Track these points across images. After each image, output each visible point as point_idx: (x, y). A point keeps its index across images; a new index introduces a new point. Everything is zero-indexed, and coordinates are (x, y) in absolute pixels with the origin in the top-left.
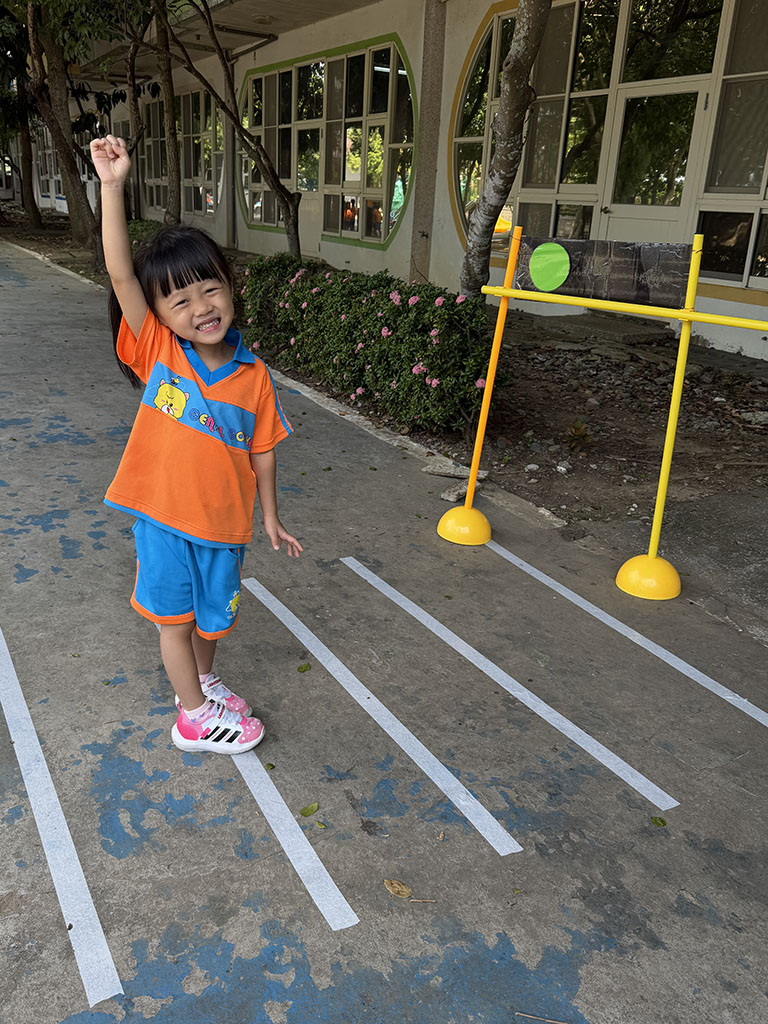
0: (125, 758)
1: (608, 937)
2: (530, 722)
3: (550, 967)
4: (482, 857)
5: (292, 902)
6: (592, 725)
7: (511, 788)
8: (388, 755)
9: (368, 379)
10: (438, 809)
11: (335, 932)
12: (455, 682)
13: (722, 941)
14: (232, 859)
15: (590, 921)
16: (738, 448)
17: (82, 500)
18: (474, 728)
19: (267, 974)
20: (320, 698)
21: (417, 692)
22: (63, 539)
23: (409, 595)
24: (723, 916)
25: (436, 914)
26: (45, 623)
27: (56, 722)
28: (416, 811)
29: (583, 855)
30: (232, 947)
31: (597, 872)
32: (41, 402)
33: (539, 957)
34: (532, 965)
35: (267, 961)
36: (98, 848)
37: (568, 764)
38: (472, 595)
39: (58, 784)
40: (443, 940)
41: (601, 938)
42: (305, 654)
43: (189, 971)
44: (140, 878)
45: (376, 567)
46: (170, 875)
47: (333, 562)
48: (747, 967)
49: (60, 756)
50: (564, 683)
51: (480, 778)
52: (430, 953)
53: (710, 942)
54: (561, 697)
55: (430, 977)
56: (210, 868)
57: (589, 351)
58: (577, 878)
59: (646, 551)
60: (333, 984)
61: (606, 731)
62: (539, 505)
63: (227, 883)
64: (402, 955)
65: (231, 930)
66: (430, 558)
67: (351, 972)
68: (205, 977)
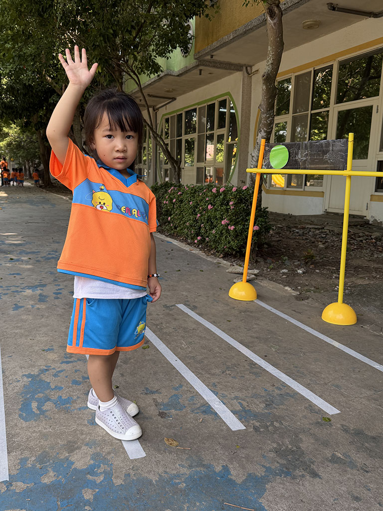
0: (42, 381)
1: (287, 471)
2: (261, 373)
3: (250, 483)
4: (222, 430)
5: (112, 445)
6: (297, 376)
7: (245, 401)
8: (180, 384)
9: (203, 231)
10: (202, 408)
11: (131, 460)
12: (225, 355)
13: (356, 477)
14: (85, 425)
15: (278, 462)
17: (55, 280)
18: (230, 375)
19: (89, 476)
20: (151, 360)
21: (202, 359)
22: (40, 295)
23: (208, 320)
24: (358, 465)
25: (190, 455)
26: (21, 326)
27: (13, 365)
28: (190, 409)
29: (280, 432)
30: (73, 463)
31: (287, 440)
32: (47, 246)
33: (244, 478)
34: (239, 481)
35: (91, 471)
36: (17, 416)
37: (279, 392)
38: (242, 320)
39: (5, 389)
40: (190, 467)
41: (283, 471)
42: (147, 342)
43: (47, 472)
44: (34, 431)
45: (194, 308)
46: (50, 430)
47: (172, 306)
48: (369, 490)
49: (10, 378)
50: (284, 358)
51: (229, 396)
52: (182, 472)
53: (348, 476)
54: (282, 363)
55: (179, 483)
56: (72, 428)
57: (323, 228)
58: (274, 442)
59: (337, 301)
60: (123, 484)
61: (303, 379)
62: (285, 286)
63: (79, 435)
64: (166, 472)
65: (75, 455)
66: (222, 305)
67: (135, 478)
68: (55, 476)
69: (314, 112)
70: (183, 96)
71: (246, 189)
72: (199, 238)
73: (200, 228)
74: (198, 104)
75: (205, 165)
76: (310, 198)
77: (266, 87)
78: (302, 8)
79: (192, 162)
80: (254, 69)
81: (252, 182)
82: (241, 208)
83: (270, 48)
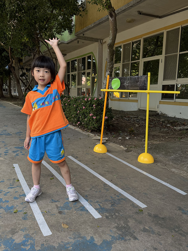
1: (122, 238)
2: (109, 189)
3: (104, 244)
4: (90, 219)
5: (34, 229)
6: (126, 189)
7: (101, 203)
9: (80, 119)
10: (80, 208)
11: (44, 237)
12: (92, 181)
13: (155, 238)
14: (21, 220)
15: (118, 233)
16: (172, 134)
18: (94, 191)
19: (22, 247)
20: (54, 185)
21: (81, 183)
23: (83, 163)
24: (156, 232)
25: (74, 232)
28: (74, 209)
29: (119, 218)
30: (14, 240)
31: (122, 222)
32: (1, 128)
33: (101, 242)
34: (99, 244)
35: (23, 243)
37: (118, 198)
38: (100, 163)
40: (74, 238)
41: (120, 237)
42: (53, 175)
43: (0, 246)
45: (76, 158)
46: (2, 224)
48: (161, 244)
50: (120, 181)
51: (93, 201)
52: (70, 241)
53: (151, 238)
54: (119, 183)
55: (69, 247)
56: (14, 222)
57: (138, 117)
58: (116, 223)
59: (144, 152)
60: (40, 249)
61: (129, 191)
62: (120, 145)
63: (17, 225)
64: (62, 242)
65: (15, 236)
66: (91, 156)
67: (46, 246)
68: (4, 247)
69: (132, 62)
70: (70, 53)
71: (101, 99)
72: (79, 123)
73: (79, 118)
74: (77, 57)
75: (81, 87)
76: (131, 103)
77: (109, 50)
78: (125, 13)
79: (75, 85)
80: (104, 41)
81: (104, 96)
82: (99, 108)
83: (111, 32)
